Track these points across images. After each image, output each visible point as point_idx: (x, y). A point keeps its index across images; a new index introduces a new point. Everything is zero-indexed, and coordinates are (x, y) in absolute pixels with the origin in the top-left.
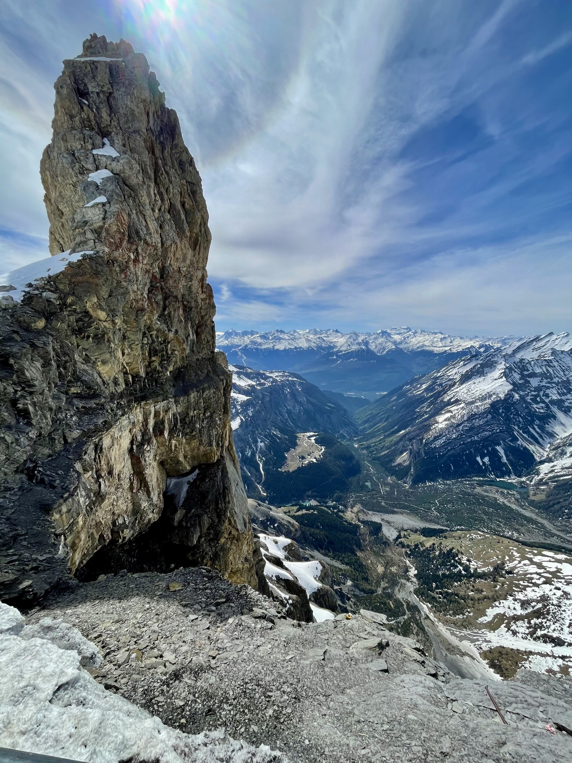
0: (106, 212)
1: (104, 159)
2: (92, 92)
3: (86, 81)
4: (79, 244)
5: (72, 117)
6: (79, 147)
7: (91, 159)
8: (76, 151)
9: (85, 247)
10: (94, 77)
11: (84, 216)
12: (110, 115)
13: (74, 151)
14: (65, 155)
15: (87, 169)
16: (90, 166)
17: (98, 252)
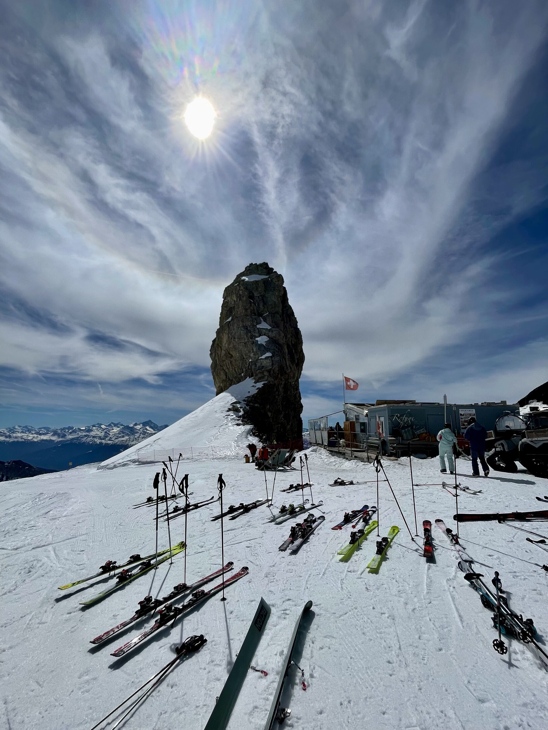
0: (272, 361)
1: (264, 331)
2: (256, 297)
3: (253, 291)
4: (260, 378)
5: (246, 310)
6: (250, 324)
7: (257, 331)
8: (248, 327)
9: (264, 380)
10: (257, 289)
11: (261, 364)
12: (264, 306)
13: (247, 327)
14: (243, 329)
15: (254, 336)
16: (257, 335)
17: (270, 382)
